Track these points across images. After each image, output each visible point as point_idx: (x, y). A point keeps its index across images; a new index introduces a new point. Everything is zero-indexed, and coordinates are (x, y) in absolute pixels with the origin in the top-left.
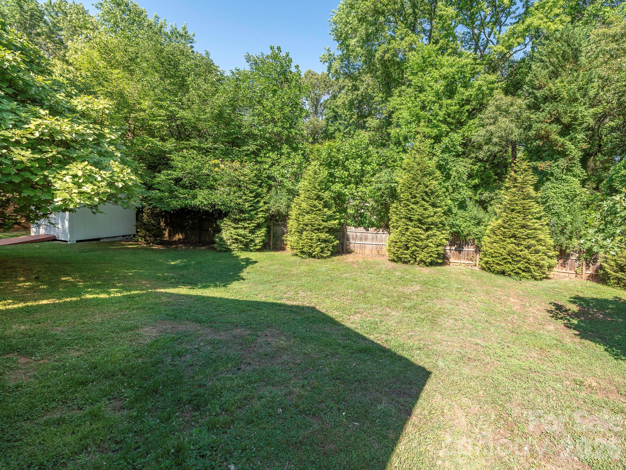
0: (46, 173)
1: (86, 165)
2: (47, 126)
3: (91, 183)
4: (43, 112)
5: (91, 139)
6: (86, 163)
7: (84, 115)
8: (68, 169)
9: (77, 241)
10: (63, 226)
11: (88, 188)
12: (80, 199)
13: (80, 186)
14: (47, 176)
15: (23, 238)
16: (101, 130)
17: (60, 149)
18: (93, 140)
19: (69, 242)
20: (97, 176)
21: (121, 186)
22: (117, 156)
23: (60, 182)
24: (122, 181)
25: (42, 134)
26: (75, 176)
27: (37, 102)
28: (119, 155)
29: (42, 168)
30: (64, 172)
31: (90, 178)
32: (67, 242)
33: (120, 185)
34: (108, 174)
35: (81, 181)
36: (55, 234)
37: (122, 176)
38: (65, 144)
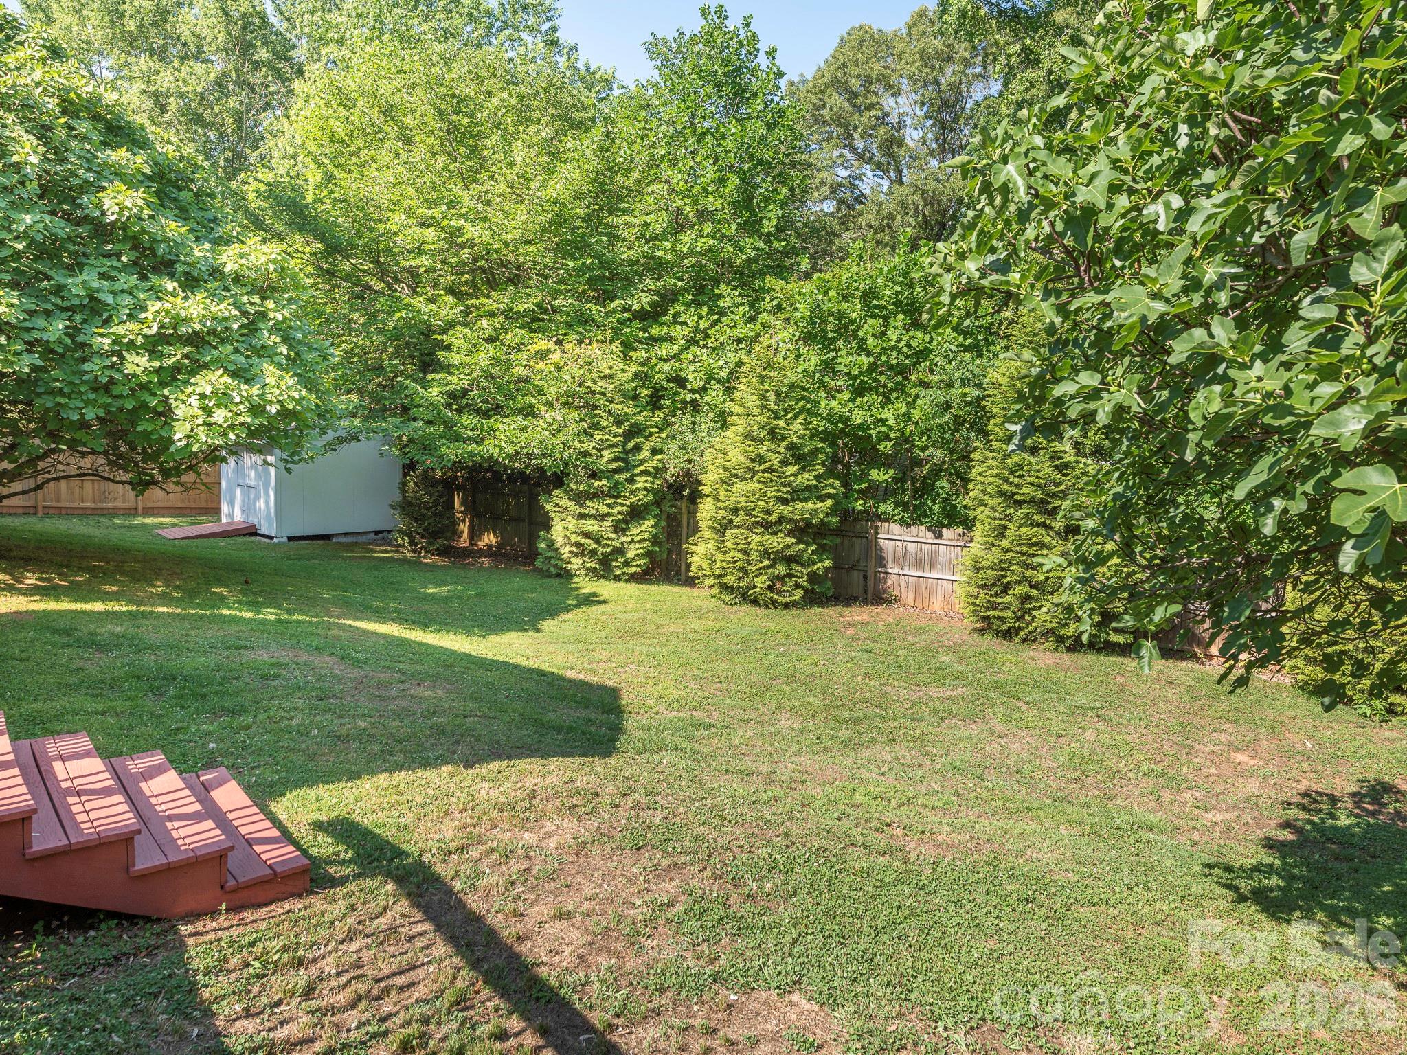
0: (166, 392)
1: (221, 376)
2: (167, 312)
3: (226, 407)
4: (170, 286)
5: (235, 326)
6: (221, 371)
7: (238, 279)
8: (195, 384)
9: (290, 539)
10: (267, 503)
11: (220, 416)
12: (207, 436)
13: (208, 411)
14: (167, 398)
15: (207, 527)
16: (262, 306)
17: (187, 350)
18: (242, 326)
19: (275, 540)
20: (234, 394)
21: (274, 411)
22: (281, 354)
23: (183, 406)
24: (278, 402)
25: (162, 326)
26: (203, 396)
27: (166, 266)
28: (285, 352)
29: (163, 384)
30: (191, 389)
31: (223, 398)
32: (271, 538)
33: (273, 409)
34: (255, 391)
35: (211, 405)
36: (255, 522)
37: (277, 392)
38: (195, 340)
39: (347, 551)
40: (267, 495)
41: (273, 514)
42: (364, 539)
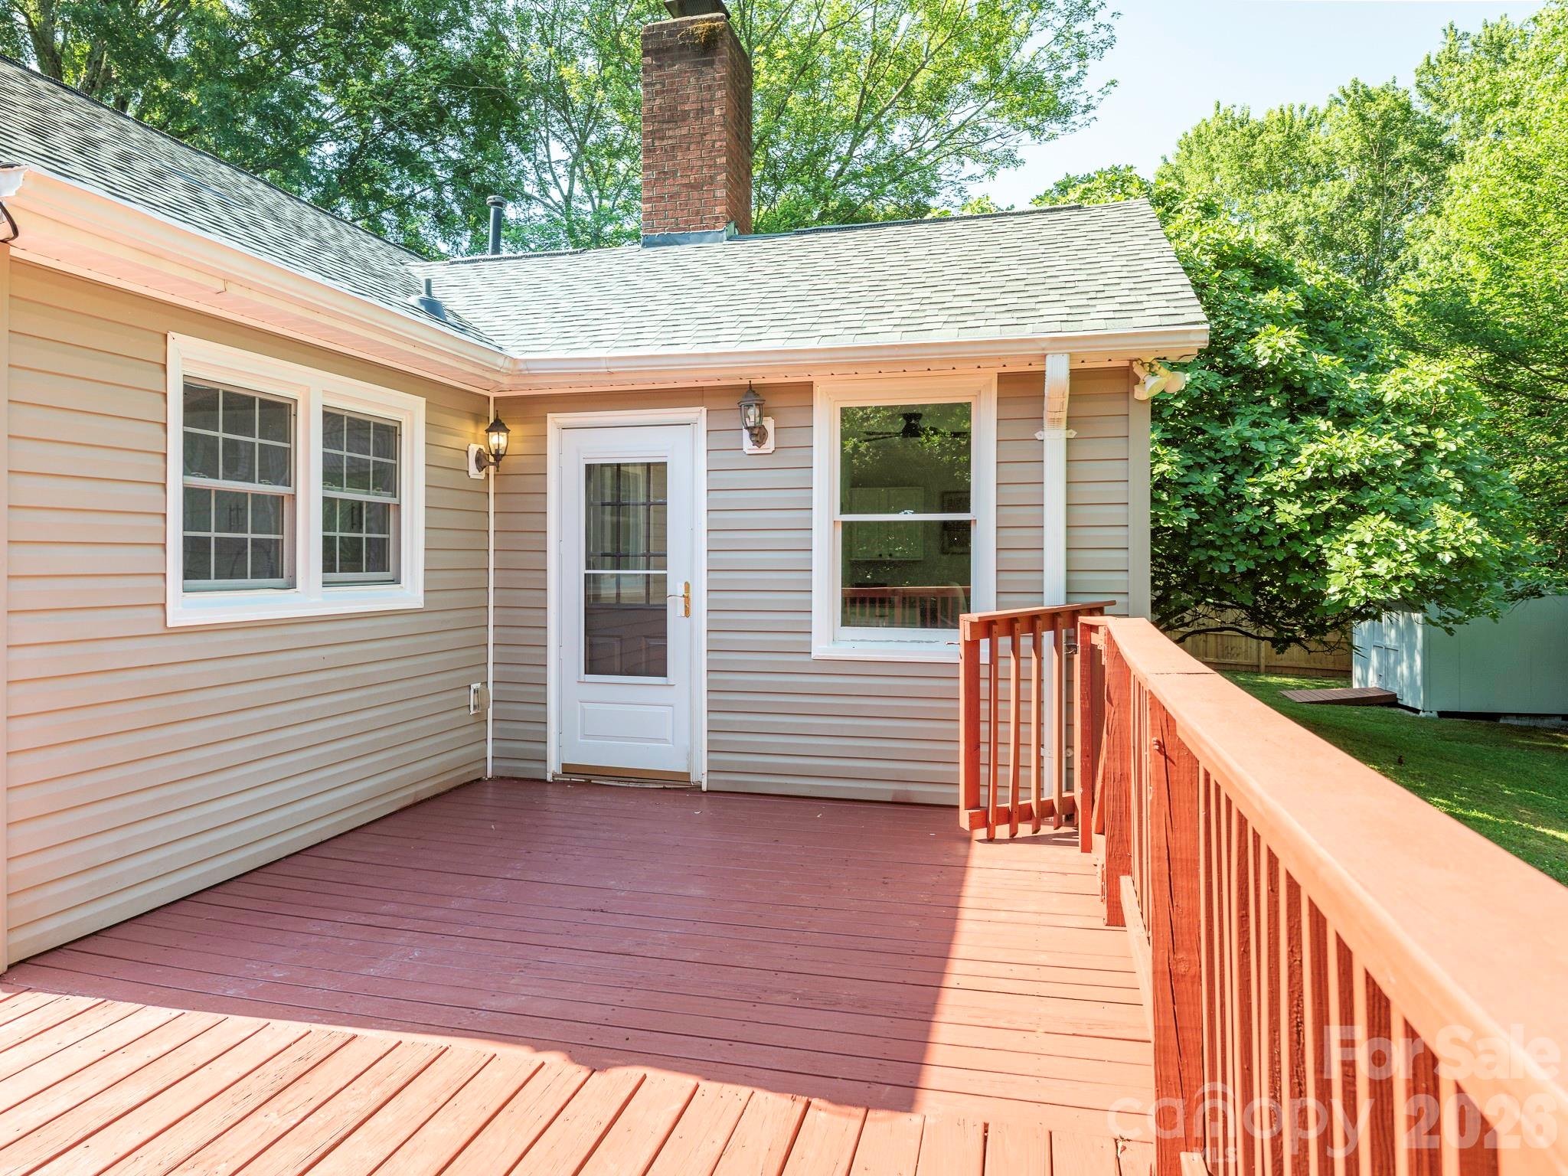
0: (1319, 541)
1: (1382, 521)
2: (1322, 454)
3: (1389, 556)
4: (1323, 425)
5: (1399, 463)
6: (1383, 515)
7: (1399, 408)
8: (1352, 531)
9: (1442, 714)
10: (1411, 668)
11: (1381, 567)
12: (1366, 589)
13: (1367, 562)
14: (1320, 547)
15: (1337, 692)
16: (1429, 435)
17: (1343, 494)
18: (1408, 462)
19: (1421, 713)
20: (1399, 541)
21: (1448, 560)
22: (1455, 490)
23: (1338, 556)
24: (1454, 548)
25: (1317, 470)
26: (1361, 544)
27: (1319, 405)
28: (1460, 488)
29: (1315, 533)
30: (1347, 537)
31: (1386, 547)
32: (1417, 711)
33: (1447, 557)
34: (1424, 536)
35: (1370, 554)
36: (1396, 690)
37: (1452, 536)
38: (1355, 482)
39: (1523, 737)
40: (1411, 658)
41: (1419, 682)
42: (1546, 723)
